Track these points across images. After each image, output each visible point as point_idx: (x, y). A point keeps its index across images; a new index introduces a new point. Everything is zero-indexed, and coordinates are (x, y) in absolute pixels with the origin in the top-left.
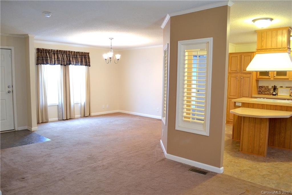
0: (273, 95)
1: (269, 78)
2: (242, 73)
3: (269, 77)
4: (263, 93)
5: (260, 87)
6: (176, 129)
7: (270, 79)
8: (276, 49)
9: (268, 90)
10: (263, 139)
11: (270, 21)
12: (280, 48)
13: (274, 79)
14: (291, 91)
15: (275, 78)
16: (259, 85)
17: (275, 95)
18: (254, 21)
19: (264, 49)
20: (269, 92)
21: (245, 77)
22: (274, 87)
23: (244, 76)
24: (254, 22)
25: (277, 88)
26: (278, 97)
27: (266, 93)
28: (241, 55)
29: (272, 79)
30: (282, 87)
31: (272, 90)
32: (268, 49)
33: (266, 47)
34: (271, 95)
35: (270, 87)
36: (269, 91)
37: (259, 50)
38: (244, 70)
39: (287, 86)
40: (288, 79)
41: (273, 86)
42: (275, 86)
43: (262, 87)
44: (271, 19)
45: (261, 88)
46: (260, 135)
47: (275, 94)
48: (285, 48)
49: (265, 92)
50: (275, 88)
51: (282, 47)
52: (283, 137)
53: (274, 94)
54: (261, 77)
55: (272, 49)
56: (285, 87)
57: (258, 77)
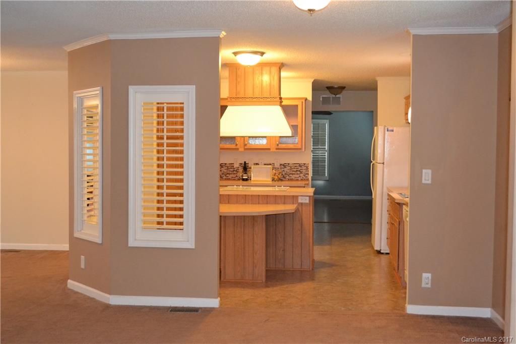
0: (243, 180)
1: (237, 147)
3: (237, 145)
4: (225, 177)
6: (129, 246)
7: (238, 149)
8: (262, 98)
9: (234, 171)
10: (258, 252)
11: (260, 57)
12: (268, 98)
13: (245, 149)
14: (274, 170)
17: (247, 180)
18: (235, 54)
19: (240, 98)
20: (236, 175)
22: (243, 165)
24: (235, 56)
25: (250, 166)
26: (252, 182)
27: (230, 176)
29: (241, 149)
30: (257, 164)
31: (241, 170)
32: (247, 98)
33: (245, 94)
34: (239, 180)
35: (236, 165)
37: (234, 100)
39: (266, 162)
40: (269, 149)
41: (241, 164)
42: (245, 162)
43: (221, 165)
44: (262, 54)
46: (253, 247)
47: (246, 177)
48: (276, 98)
49: (228, 175)
50: (245, 168)
51: (270, 95)
52: (282, 249)
53: (244, 177)
55: (255, 98)
56: (263, 164)
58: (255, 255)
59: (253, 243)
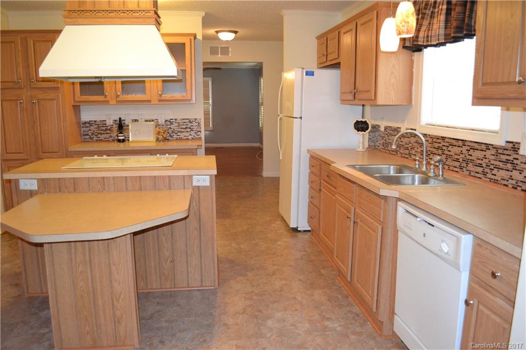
0: (119, 141)
1: (107, 99)
2: (33, 88)
4: (95, 138)
5: (85, 123)
7: (108, 101)
9: (106, 130)
10: (122, 297)
13: (118, 101)
14: (157, 128)
15: (118, 99)
16: (82, 120)
17: (124, 141)
20: (109, 135)
21: (44, 100)
22: (118, 122)
23: (41, 97)
25: (126, 123)
26: (132, 145)
27: (102, 137)
28: (26, 38)
29: (113, 102)
30: (136, 120)
31: (115, 128)
32: (99, 11)
34: (114, 140)
35: (110, 122)
36: (108, 131)
38: (36, 81)
39: (147, 118)
40: (150, 101)
41: (116, 121)
42: (120, 119)
43: (90, 123)
45: (87, 125)
46: (112, 287)
47: (123, 138)
48: (148, 12)
49: (99, 136)
50: (121, 126)
52: (169, 260)
53: (120, 138)
54: (84, 98)
56: (143, 120)
57: (77, 99)
58: (115, 302)
59: (111, 282)
